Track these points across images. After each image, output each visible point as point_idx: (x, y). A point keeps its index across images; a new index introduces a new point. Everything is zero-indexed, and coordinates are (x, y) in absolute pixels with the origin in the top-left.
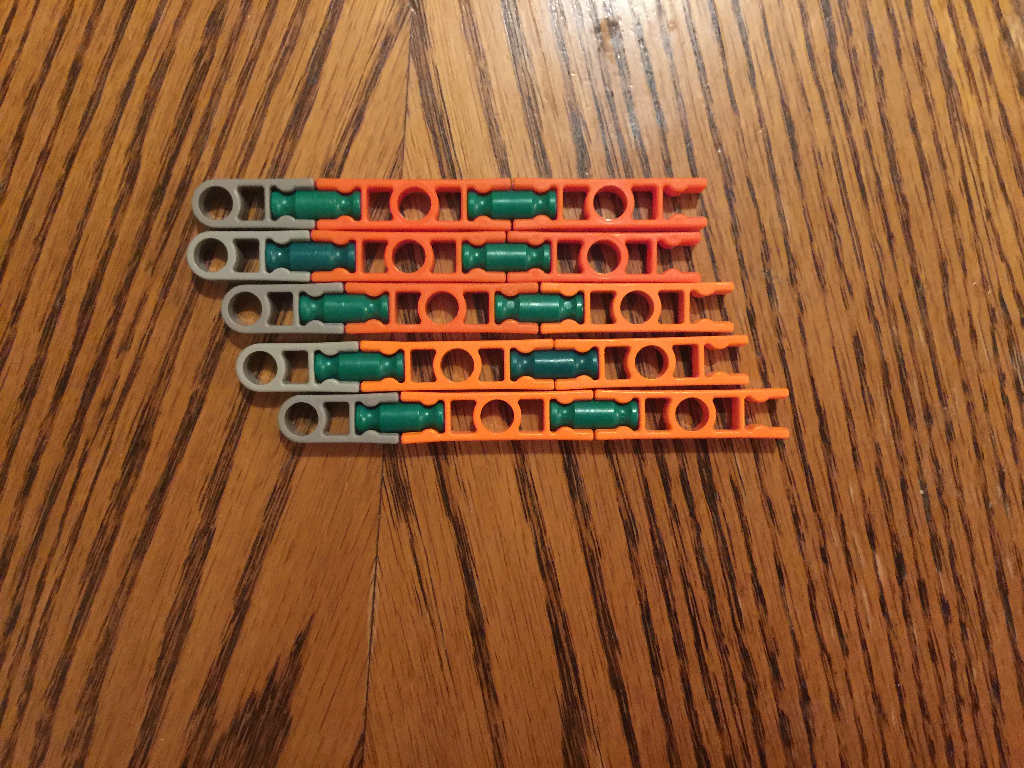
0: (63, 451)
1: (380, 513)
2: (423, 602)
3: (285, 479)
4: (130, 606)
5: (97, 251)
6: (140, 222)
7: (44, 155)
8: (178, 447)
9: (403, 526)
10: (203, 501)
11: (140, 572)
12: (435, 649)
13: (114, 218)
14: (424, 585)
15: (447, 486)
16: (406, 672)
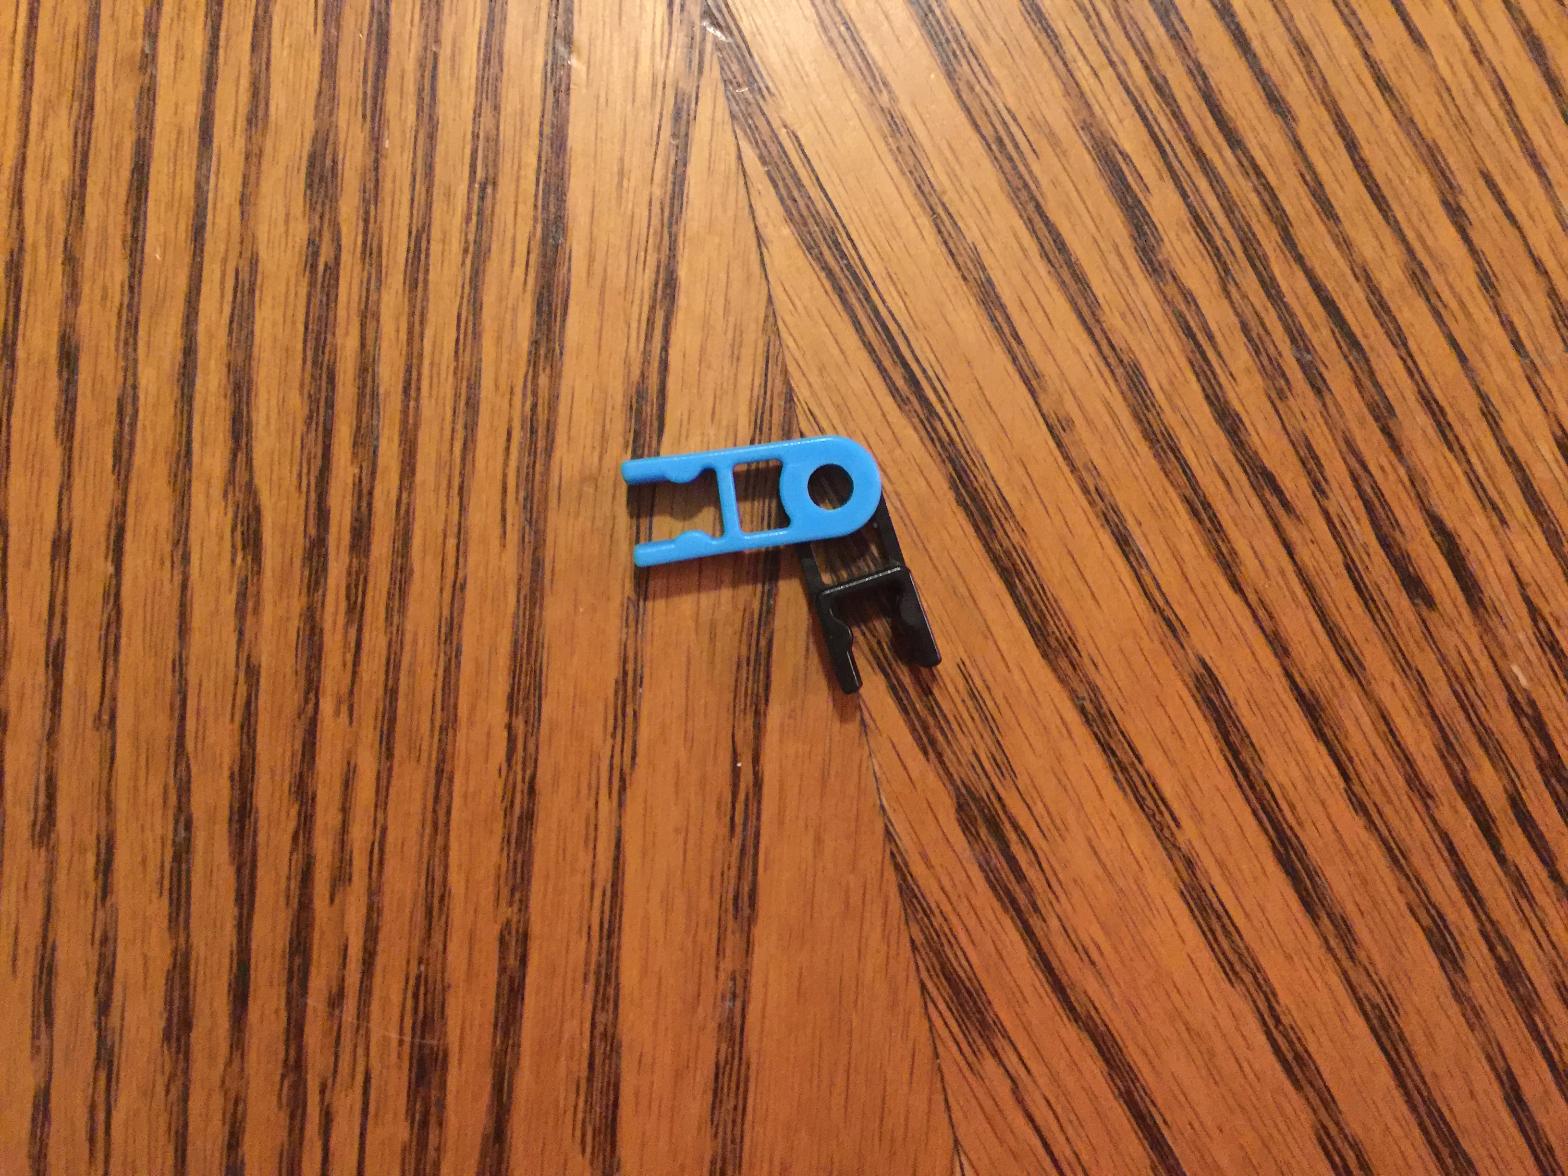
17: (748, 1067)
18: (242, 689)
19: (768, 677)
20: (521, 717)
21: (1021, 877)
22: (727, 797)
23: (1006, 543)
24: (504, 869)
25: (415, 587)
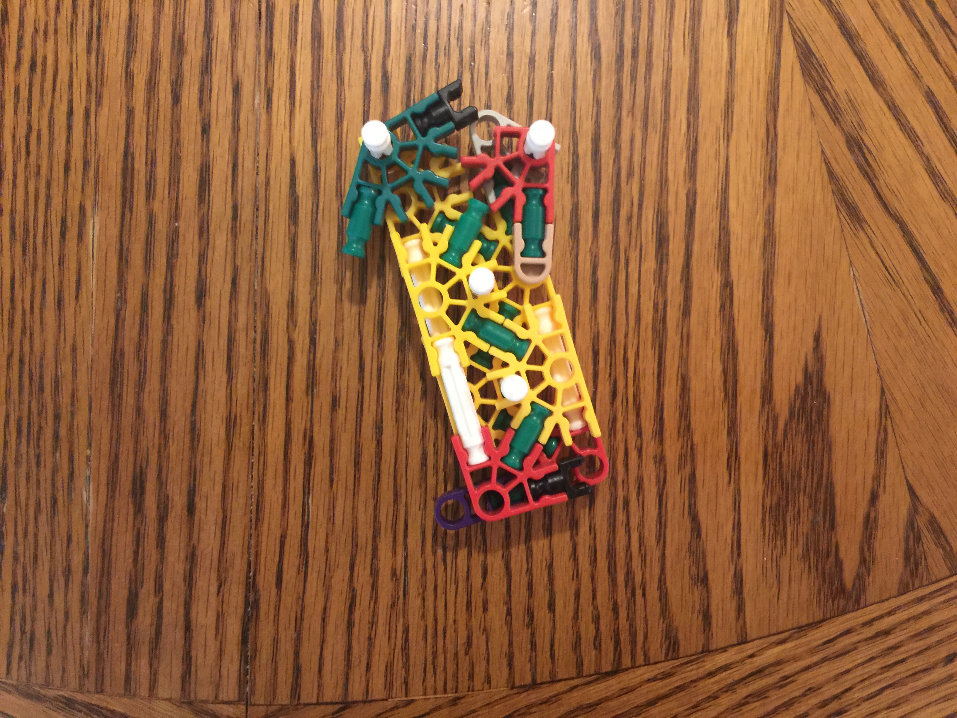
0: (611, 262)
1: (843, 230)
2: (893, 283)
3: (769, 229)
4: (692, 353)
5: (590, 114)
6: (613, 85)
7: (532, 61)
8: (689, 232)
9: (861, 234)
10: (718, 264)
11: (691, 327)
12: (911, 311)
13: (594, 88)
14: (890, 270)
15: (883, 197)
16: (897, 334)
17: (776, 238)
18: (595, 110)
19: (778, 98)
20: (692, 114)
21: (869, 166)
22: (765, 141)
23: (859, 47)
24: (687, 171)
25: (654, 70)
